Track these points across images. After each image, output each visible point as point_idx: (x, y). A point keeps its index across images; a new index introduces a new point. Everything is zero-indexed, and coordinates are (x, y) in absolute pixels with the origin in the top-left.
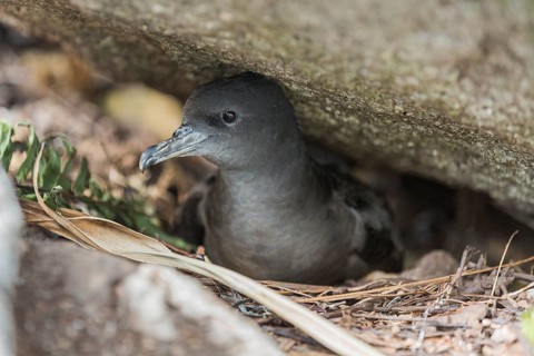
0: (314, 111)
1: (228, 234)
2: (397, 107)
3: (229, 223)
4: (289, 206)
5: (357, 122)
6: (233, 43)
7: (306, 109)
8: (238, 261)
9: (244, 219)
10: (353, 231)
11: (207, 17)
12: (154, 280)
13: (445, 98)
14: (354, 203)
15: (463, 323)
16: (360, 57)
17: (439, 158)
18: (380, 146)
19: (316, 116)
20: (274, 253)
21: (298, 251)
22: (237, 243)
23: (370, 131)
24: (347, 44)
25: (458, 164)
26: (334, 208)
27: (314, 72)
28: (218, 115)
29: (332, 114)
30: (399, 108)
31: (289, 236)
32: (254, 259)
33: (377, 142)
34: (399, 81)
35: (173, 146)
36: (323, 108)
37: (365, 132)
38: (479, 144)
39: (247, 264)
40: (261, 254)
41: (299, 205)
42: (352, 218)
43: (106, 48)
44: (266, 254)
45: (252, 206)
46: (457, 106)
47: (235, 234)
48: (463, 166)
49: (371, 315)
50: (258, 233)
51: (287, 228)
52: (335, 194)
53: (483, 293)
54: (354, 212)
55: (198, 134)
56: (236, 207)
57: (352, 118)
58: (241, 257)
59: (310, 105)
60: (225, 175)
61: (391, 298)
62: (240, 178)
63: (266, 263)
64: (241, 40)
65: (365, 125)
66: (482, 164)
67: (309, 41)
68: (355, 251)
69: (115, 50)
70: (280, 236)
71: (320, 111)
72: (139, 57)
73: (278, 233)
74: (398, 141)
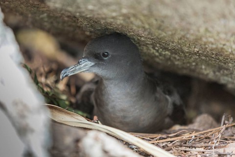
0: (148, 49)
1: (107, 111)
2: (195, 49)
3: (107, 105)
4: (136, 96)
5: (169, 54)
6: (122, 22)
7: (145, 48)
8: (113, 124)
9: (115, 103)
10: (167, 106)
11: (114, 11)
12: (96, 139)
13: (225, 47)
14: (167, 93)
15: (230, 152)
16: (188, 30)
17: (205, 69)
18: (178, 65)
19: (149, 51)
20: (130, 119)
21: (142, 118)
22: (112, 115)
23: (175, 58)
24: (184, 24)
25: (214, 72)
26: (158, 95)
27: (160, 34)
28: (99, 54)
29: (157, 51)
30: (196, 50)
31: (138, 111)
32: (121, 122)
33: (177, 63)
34: (204, 39)
35: (77, 68)
36: (154, 48)
37: (172, 58)
38: (230, 65)
39: (117, 125)
40: (125, 120)
41: (142, 96)
42: (167, 100)
43: (42, 19)
44: (127, 120)
45: (118, 96)
46: (230, 50)
47: (111, 110)
48: (217, 73)
49: (183, 148)
50: (122, 110)
51: (136, 107)
52: (158, 89)
53: (233, 136)
54: (168, 97)
55: (90, 62)
56: (110, 97)
57: (167, 52)
58: (114, 122)
59: (147, 46)
60: (105, 82)
61: (190, 140)
62: (111, 84)
63: (127, 124)
64: (127, 20)
65: (174, 55)
66: (229, 73)
67: (163, 22)
68: (168, 116)
69: (46, 19)
70: (133, 111)
71: (152, 49)
72: (58, 23)
73: (132, 109)
74: (189, 63)
